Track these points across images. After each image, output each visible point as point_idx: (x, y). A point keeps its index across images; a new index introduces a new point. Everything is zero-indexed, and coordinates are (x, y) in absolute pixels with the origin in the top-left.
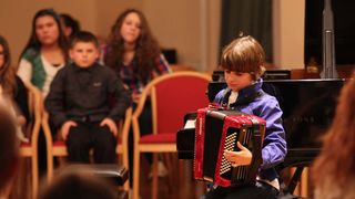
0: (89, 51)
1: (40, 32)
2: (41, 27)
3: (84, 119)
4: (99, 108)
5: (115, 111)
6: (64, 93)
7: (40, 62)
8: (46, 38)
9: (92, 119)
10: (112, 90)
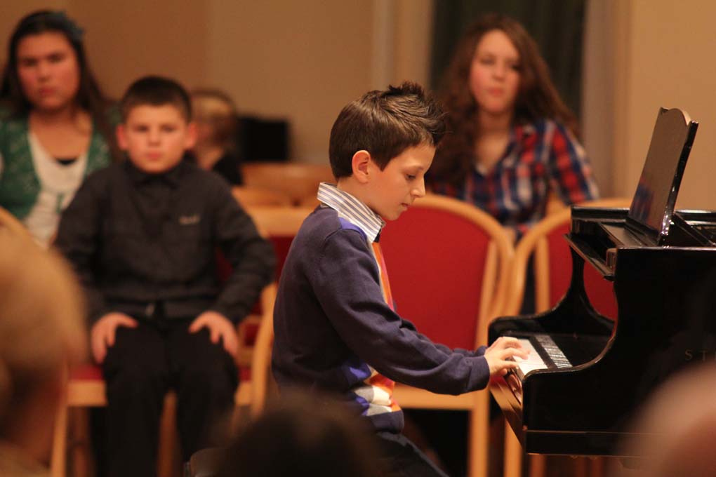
0: (167, 128)
1: (28, 74)
2: (32, 62)
3: (150, 310)
4: (189, 283)
5: (230, 294)
6: (99, 240)
7: (26, 150)
8: (45, 92)
9: (172, 310)
10: (227, 234)
